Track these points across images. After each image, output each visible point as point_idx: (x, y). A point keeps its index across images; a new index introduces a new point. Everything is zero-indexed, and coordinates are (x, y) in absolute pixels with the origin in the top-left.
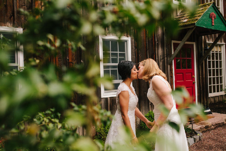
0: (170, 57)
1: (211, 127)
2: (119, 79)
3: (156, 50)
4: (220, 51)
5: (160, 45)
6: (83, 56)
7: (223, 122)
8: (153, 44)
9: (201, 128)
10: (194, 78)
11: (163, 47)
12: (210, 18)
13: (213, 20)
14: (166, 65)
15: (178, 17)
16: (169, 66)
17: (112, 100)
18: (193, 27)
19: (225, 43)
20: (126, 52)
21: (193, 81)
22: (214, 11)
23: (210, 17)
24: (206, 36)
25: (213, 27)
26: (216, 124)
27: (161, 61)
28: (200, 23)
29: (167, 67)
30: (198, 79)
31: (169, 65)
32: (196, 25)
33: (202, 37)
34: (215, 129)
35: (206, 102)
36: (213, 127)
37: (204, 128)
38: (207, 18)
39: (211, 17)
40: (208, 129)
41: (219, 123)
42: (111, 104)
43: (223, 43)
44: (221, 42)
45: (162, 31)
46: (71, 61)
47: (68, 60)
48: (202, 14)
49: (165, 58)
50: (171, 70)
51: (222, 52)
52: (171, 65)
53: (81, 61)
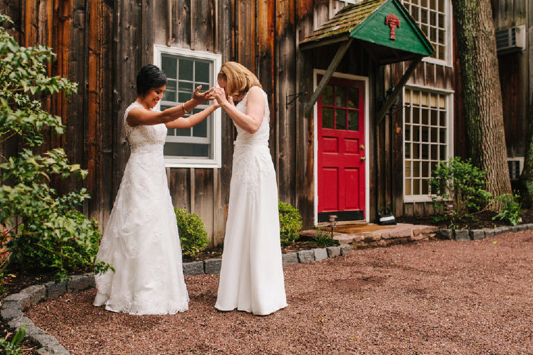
0: (308, 102)
1: (379, 241)
2: (194, 135)
3: (278, 85)
4: (443, 106)
5: (287, 76)
6: (119, 81)
7: (407, 235)
8: (271, 72)
9: (354, 240)
10: (363, 150)
11: (293, 80)
12: (385, 24)
13: (393, 29)
14: (298, 116)
15: (329, 22)
16: (305, 121)
17: (177, 173)
18: (347, 39)
19: (453, 91)
20: (210, 84)
21: (360, 157)
22: (397, 12)
23: (387, 22)
24: (394, 66)
25: (393, 42)
26: (393, 238)
27: (287, 108)
28: (362, 31)
29: (301, 123)
30: (372, 152)
31: (306, 117)
32: (351, 35)
33: (384, 68)
34: (388, 245)
35: (389, 203)
36: (383, 242)
37: (362, 240)
38: (378, 23)
39: (389, 24)
40: (372, 244)
41: (397, 236)
42: (174, 182)
43: (449, 90)
44: (445, 87)
45: (292, 48)
46: (93, 89)
47: (88, 86)
48: (367, 15)
49: (298, 103)
50: (310, 129)
51: (447, 110)
52: (310, 117)
53: (113, 90)
